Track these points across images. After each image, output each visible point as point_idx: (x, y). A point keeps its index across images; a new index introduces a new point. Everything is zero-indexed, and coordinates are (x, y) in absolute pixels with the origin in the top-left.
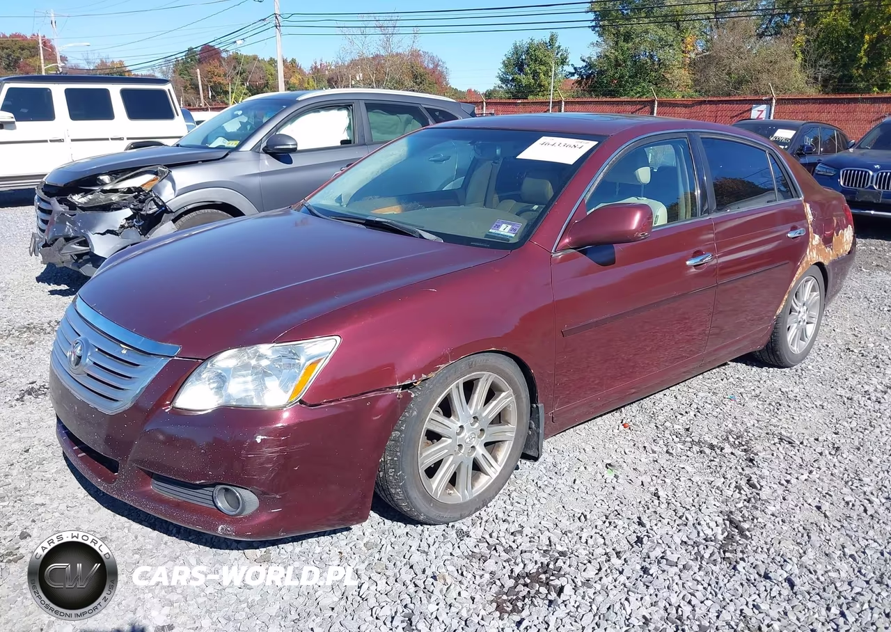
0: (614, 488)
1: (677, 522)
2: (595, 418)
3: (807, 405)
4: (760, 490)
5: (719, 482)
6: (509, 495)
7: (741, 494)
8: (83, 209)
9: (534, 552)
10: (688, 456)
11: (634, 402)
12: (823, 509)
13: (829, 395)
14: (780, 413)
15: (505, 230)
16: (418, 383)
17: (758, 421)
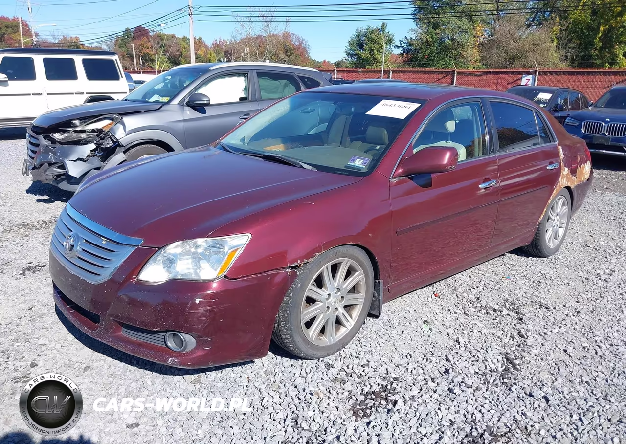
0: (429, 337)
1: (472, 360)
2: (415, 290)
3: (558, 283)
4: (527, 339)
5: (499, 334)
6: (359, 341)
7: (514, 341)
8: (61, 143)
9: (377, 378)
10: (478, 316)
11: (442, 280)
12: (568, 351)
13: (573, 276)
14: (540, 288)
15: (359, 163)
16: (302, 265)
17: (525, 293)
